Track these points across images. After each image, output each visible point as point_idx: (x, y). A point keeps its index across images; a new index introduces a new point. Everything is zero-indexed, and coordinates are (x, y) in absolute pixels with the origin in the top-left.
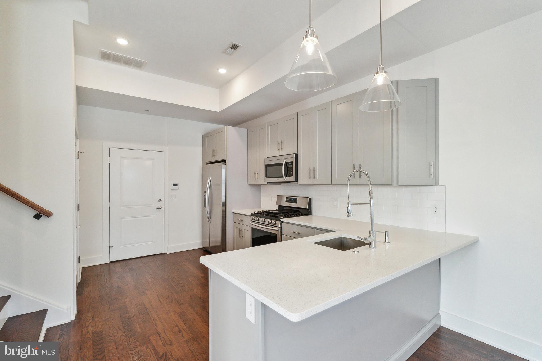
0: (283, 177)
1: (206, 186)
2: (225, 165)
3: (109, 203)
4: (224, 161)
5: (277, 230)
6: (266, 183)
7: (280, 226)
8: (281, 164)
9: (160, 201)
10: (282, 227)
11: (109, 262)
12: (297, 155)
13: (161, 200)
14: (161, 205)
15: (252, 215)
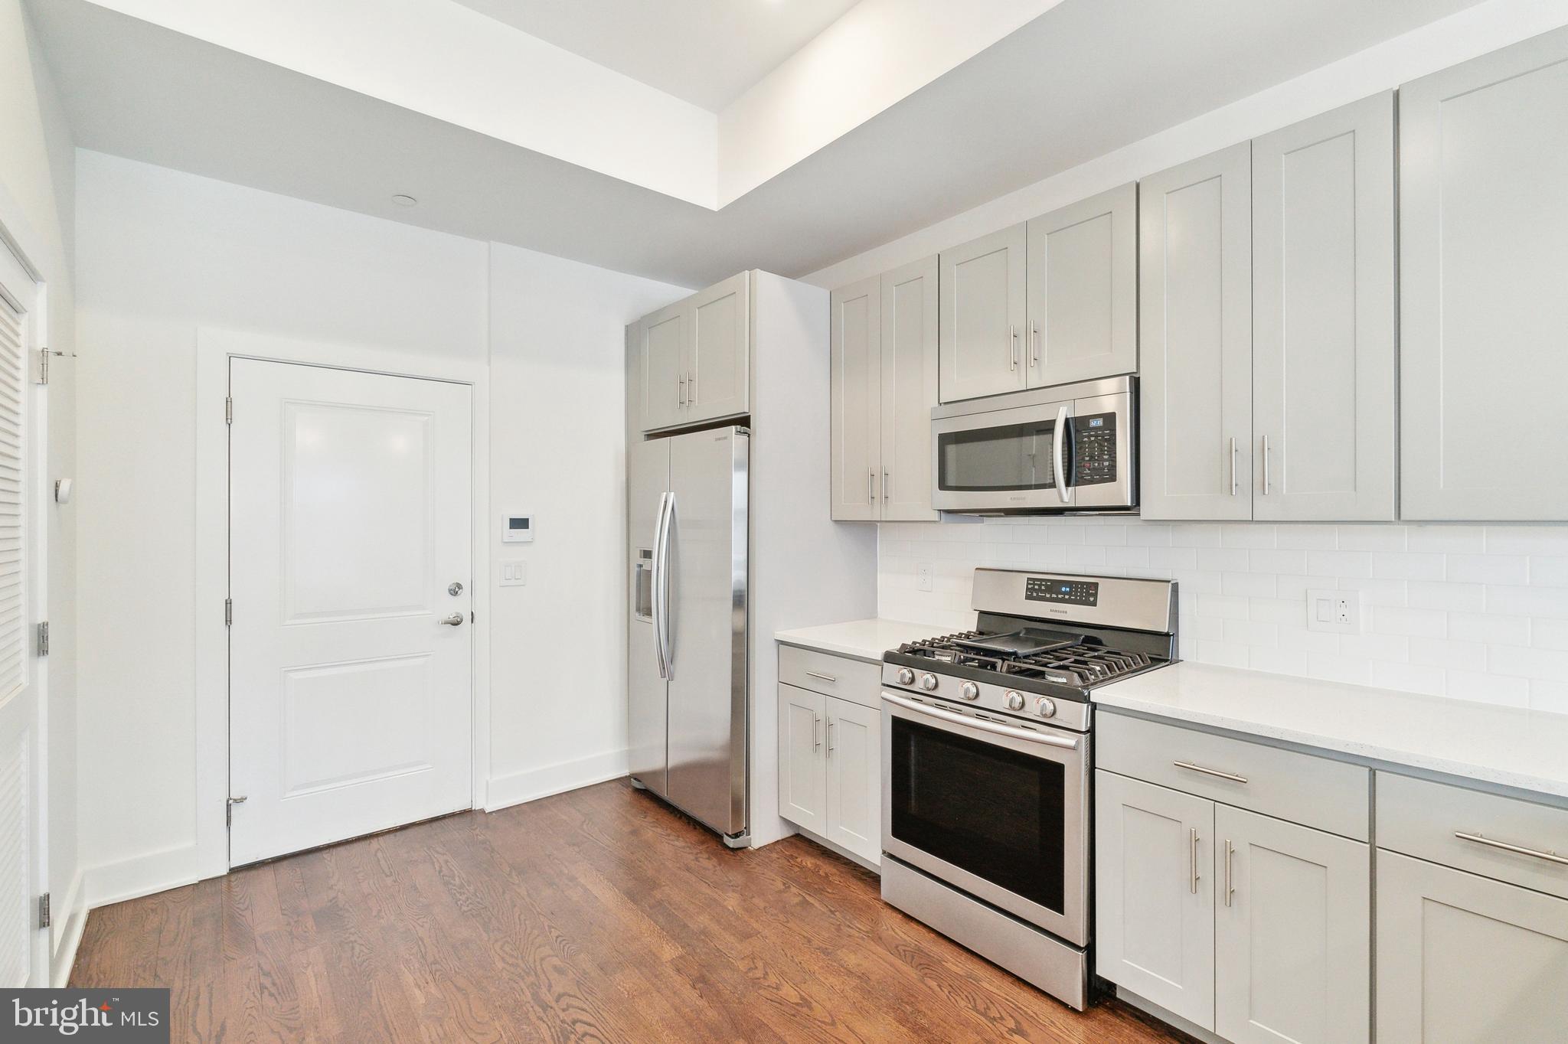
0: (1053, 485)
1: (654, 527)
2: (746, 437)
3: (228, 603)
4: (744, 421)
5: (1073, 749)
6: (935, 516)
7: (1084, 726)
8: (1047, 428)
9: (455, 590)
10: (1092, 731)
11: (225, 872)
12: (1136, 384)
13: (459, 586)
14: (459, 606)
15: (889, 658)
